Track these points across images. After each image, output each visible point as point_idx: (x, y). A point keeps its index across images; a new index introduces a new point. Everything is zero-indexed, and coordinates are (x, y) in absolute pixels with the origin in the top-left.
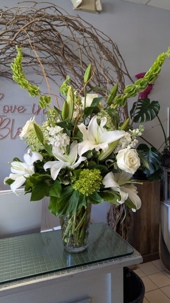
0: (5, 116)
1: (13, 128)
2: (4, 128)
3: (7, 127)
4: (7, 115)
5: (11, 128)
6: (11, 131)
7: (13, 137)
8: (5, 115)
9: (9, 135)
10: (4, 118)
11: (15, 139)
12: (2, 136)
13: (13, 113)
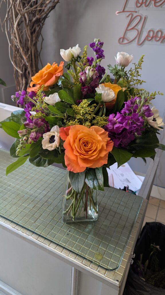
0: (136, 12)
1: (144, 30)
2: (133, 28)
3: (136, 28)
4: (139, 11)
5: (140, 30)
6: (140, 34)
7: (141, 42)
8: (137, 9)
9: (137, 40)
10: (135, 15)
11: (142, 45)
12: (128, 40)
13: (148, 7)
